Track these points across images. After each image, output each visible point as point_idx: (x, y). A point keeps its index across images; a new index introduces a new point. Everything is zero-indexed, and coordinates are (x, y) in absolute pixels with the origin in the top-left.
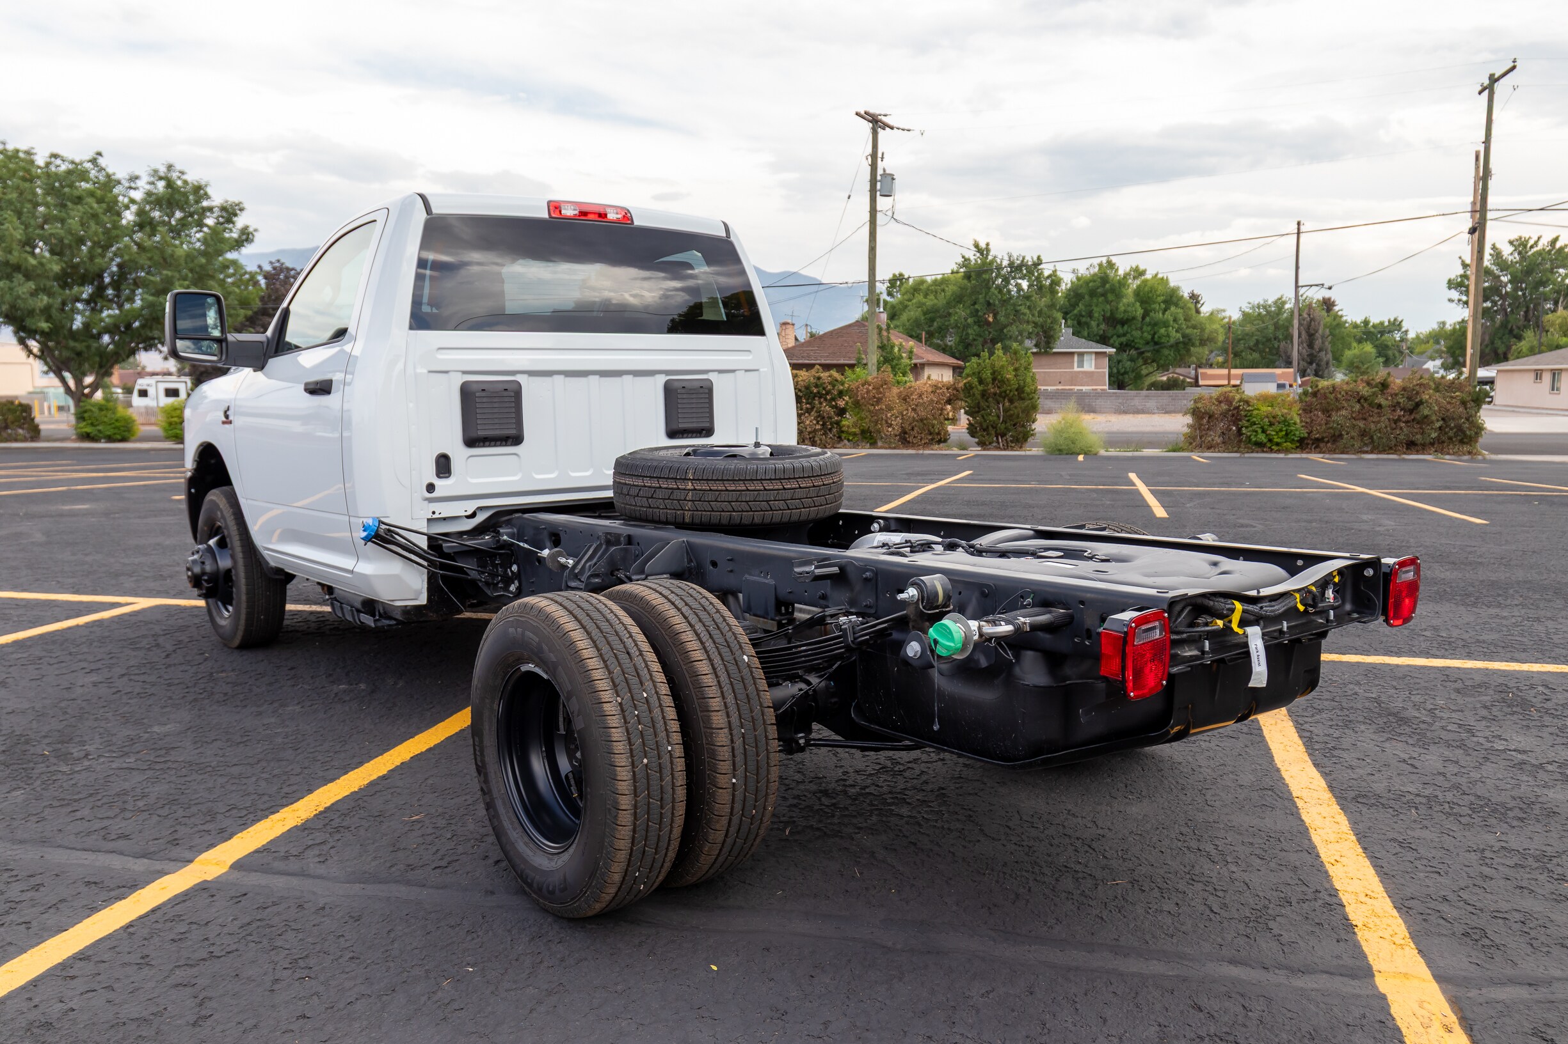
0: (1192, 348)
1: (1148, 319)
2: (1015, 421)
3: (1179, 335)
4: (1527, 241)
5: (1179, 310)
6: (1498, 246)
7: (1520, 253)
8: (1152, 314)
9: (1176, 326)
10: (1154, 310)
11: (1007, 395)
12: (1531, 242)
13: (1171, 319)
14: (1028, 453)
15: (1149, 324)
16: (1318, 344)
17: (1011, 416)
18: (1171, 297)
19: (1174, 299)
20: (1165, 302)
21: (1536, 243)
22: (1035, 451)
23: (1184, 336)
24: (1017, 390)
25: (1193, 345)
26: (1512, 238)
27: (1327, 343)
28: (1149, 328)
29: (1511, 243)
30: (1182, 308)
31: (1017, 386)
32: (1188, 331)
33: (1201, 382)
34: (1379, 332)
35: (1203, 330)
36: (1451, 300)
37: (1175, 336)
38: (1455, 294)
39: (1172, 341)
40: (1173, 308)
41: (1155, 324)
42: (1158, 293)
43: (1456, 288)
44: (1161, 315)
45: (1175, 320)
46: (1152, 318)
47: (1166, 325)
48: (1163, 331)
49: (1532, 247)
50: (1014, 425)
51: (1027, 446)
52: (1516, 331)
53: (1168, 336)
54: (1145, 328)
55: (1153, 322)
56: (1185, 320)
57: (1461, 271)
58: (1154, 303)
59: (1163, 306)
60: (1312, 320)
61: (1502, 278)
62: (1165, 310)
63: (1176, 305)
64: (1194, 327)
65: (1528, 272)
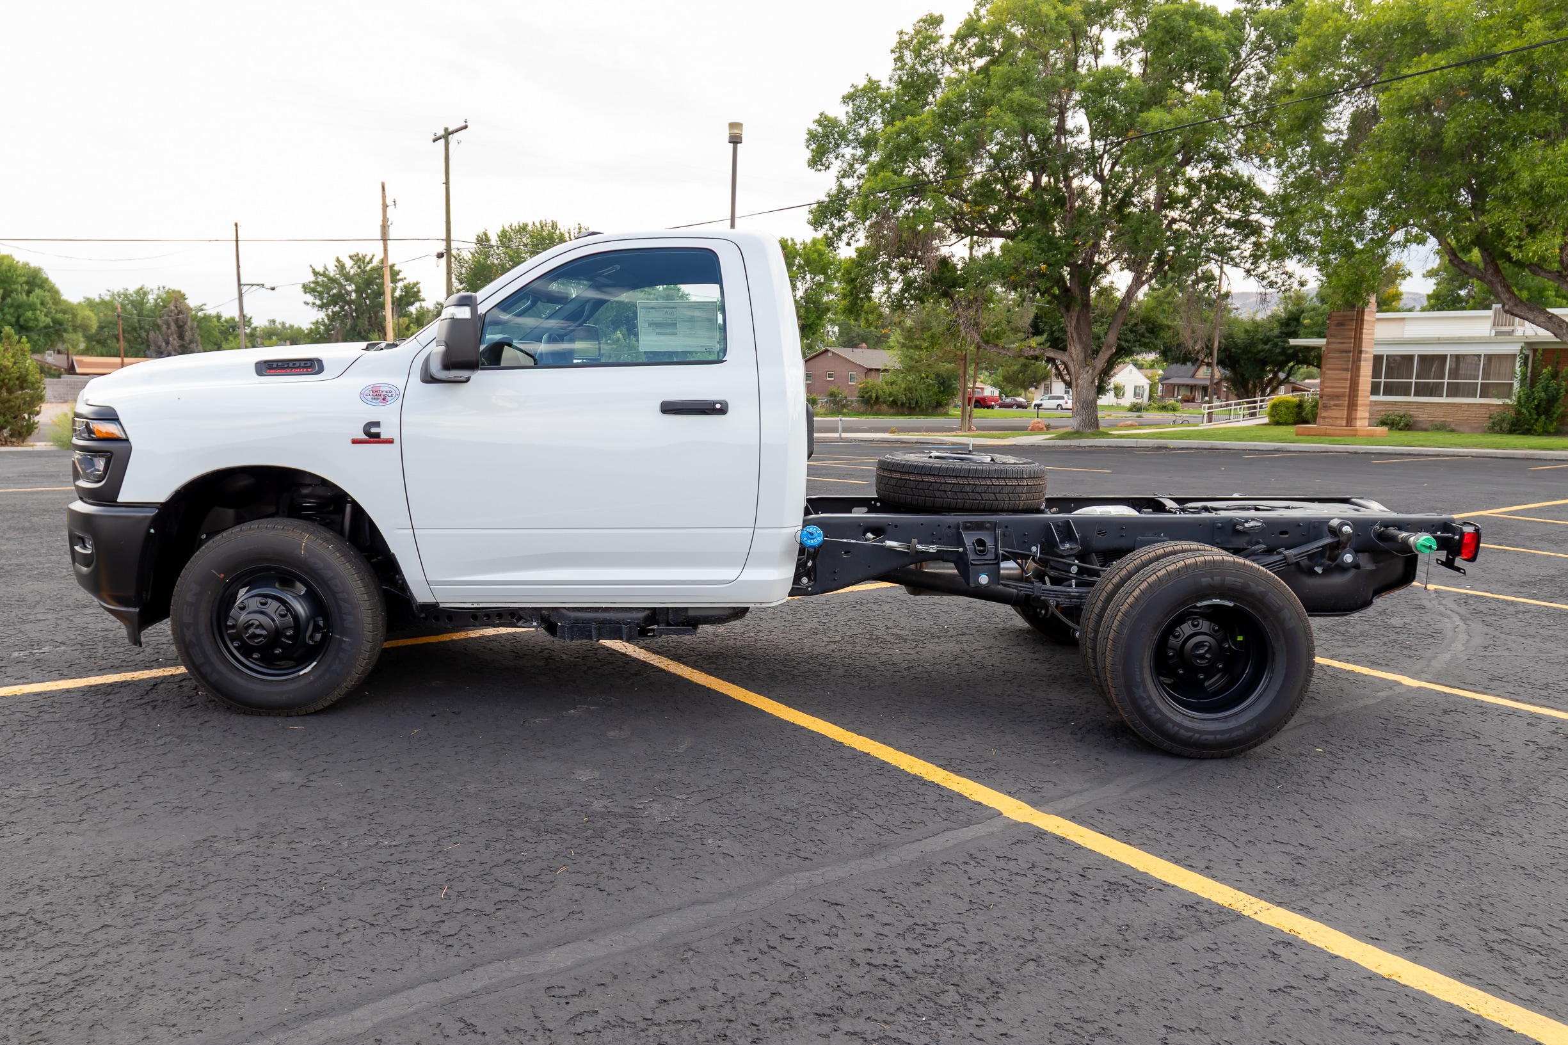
0: (65, 335)
1: (9, 300)
2: (17, 413)
3: (48, 320)
4: (364, 257)
5: (47, 294)
6: (341, 259)
7: (359, 267)
8: (14, 295)
9: (45, 310)
10: (16, 290)
11: (5, 384)
12: (367, 259)
13: (38, 302)
14: (29, 449)
15: (12, 306)
16: (188, 335)
17: (12, 407)
18: (34, 278)
19: (37, 281)
20: (27, 283)
21: (371, 261)
22: (40, 446)
23: (55, 321)
24: (18, 379)
25: (65, 330)
26: (352, 254)
27: (196, 335)
28: (12, 310)
29: (351, 257)
30: (49, 291)
31: (18, 374)
32: (59, 316)
33: (78, 370)
34: (232, 327)
35: (74, 316)
36: (306, 303)
37: (44, 320)
38: (310, 298)
39: (41, 325)
40: (38, 291)
41: (19, 306)
42: (18, 273)
43: (310, 293)
44: (25, 297)
45: (42, 303)
46: (14, 299)
47: (32, 307)
48: (29, 314)
49: (368, 263)
50: (15, 418)
51: (30, 441)
52: (363, 334)
53: (36, 319)
54: (6, 310)
55: (15, 304)
56: (53, 304)
57: (312, 278)
58: (15, 283)
59: (26, 287)
60: (180, 312)
61: (347, 287)
62: (29, 293)
63: (41, 287)
64: (64, 312)
65: (369, 283)
